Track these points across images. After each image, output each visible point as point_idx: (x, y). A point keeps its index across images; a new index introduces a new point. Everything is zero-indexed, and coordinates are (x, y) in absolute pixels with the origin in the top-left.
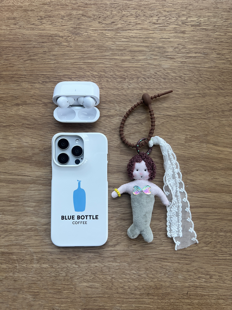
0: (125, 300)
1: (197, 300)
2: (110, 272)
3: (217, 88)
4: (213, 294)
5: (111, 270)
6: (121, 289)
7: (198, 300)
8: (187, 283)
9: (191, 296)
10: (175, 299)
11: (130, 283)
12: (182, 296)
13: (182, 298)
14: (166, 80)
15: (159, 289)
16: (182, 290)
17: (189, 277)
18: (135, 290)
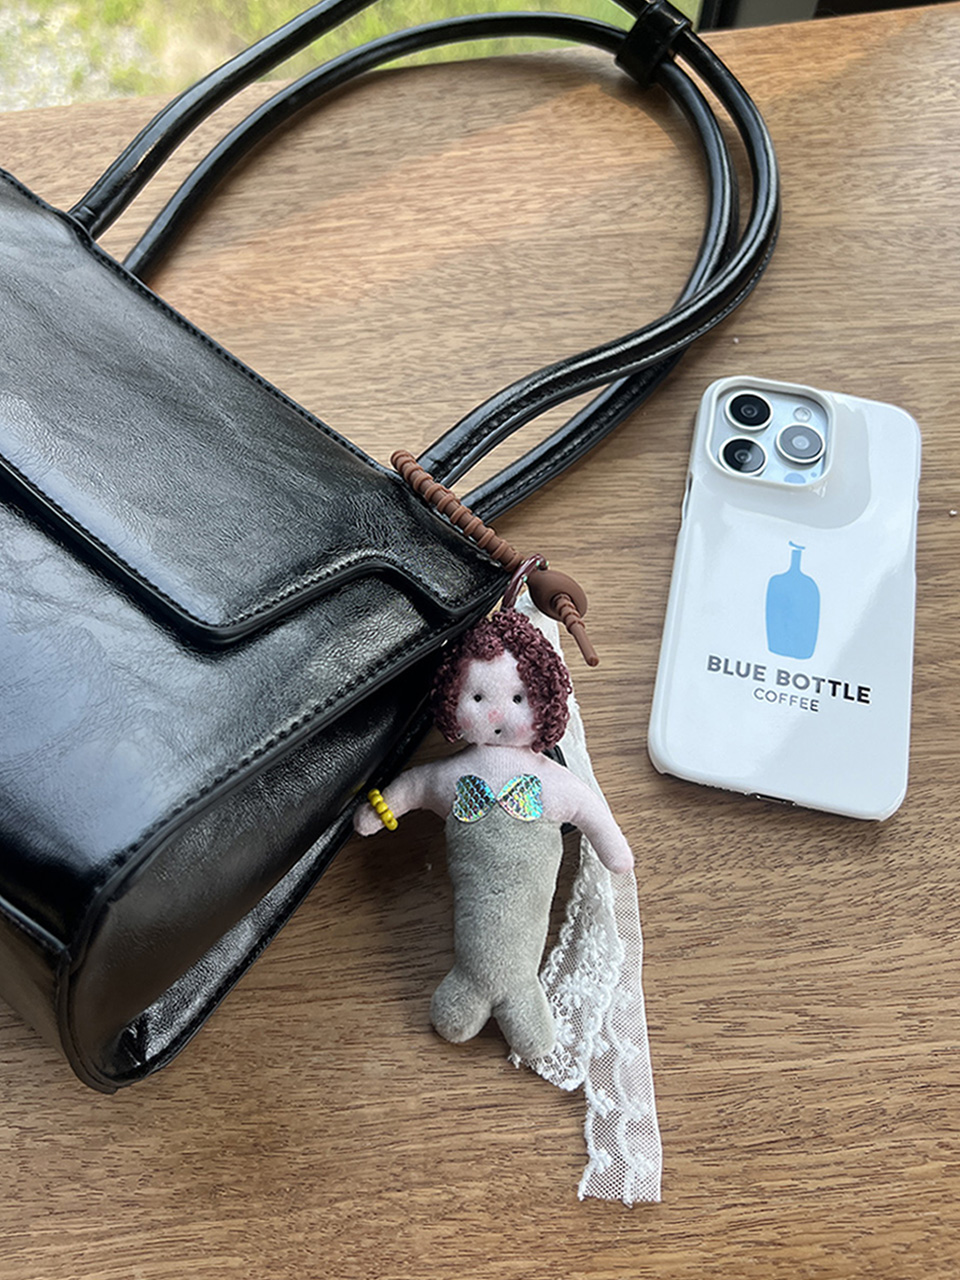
0: (90, 1247)
1: (479, 1180)
2: (10, 1101)
3: (434, 305)
4: (559, 1132)
5: (18, 1090)
6: (67, 1187)
7: (484, 1184)
8: (411, 1093)
9: (443, 1167)
10: (360, 1194)
11: (114, 1147)
12: (398, 1170)
13: (398, 1185)
14: (241, 307)
15: (272, 1150)
16: (394, 1139)
17: (421, 1063)
18: (145, 1181)
